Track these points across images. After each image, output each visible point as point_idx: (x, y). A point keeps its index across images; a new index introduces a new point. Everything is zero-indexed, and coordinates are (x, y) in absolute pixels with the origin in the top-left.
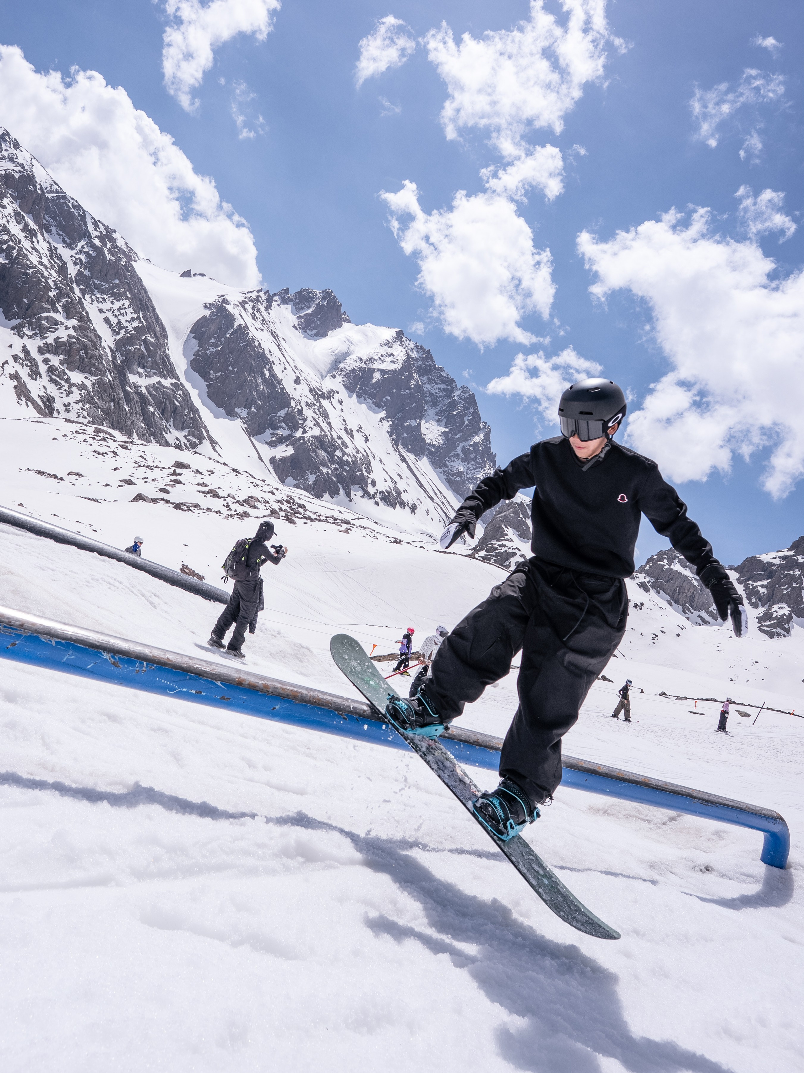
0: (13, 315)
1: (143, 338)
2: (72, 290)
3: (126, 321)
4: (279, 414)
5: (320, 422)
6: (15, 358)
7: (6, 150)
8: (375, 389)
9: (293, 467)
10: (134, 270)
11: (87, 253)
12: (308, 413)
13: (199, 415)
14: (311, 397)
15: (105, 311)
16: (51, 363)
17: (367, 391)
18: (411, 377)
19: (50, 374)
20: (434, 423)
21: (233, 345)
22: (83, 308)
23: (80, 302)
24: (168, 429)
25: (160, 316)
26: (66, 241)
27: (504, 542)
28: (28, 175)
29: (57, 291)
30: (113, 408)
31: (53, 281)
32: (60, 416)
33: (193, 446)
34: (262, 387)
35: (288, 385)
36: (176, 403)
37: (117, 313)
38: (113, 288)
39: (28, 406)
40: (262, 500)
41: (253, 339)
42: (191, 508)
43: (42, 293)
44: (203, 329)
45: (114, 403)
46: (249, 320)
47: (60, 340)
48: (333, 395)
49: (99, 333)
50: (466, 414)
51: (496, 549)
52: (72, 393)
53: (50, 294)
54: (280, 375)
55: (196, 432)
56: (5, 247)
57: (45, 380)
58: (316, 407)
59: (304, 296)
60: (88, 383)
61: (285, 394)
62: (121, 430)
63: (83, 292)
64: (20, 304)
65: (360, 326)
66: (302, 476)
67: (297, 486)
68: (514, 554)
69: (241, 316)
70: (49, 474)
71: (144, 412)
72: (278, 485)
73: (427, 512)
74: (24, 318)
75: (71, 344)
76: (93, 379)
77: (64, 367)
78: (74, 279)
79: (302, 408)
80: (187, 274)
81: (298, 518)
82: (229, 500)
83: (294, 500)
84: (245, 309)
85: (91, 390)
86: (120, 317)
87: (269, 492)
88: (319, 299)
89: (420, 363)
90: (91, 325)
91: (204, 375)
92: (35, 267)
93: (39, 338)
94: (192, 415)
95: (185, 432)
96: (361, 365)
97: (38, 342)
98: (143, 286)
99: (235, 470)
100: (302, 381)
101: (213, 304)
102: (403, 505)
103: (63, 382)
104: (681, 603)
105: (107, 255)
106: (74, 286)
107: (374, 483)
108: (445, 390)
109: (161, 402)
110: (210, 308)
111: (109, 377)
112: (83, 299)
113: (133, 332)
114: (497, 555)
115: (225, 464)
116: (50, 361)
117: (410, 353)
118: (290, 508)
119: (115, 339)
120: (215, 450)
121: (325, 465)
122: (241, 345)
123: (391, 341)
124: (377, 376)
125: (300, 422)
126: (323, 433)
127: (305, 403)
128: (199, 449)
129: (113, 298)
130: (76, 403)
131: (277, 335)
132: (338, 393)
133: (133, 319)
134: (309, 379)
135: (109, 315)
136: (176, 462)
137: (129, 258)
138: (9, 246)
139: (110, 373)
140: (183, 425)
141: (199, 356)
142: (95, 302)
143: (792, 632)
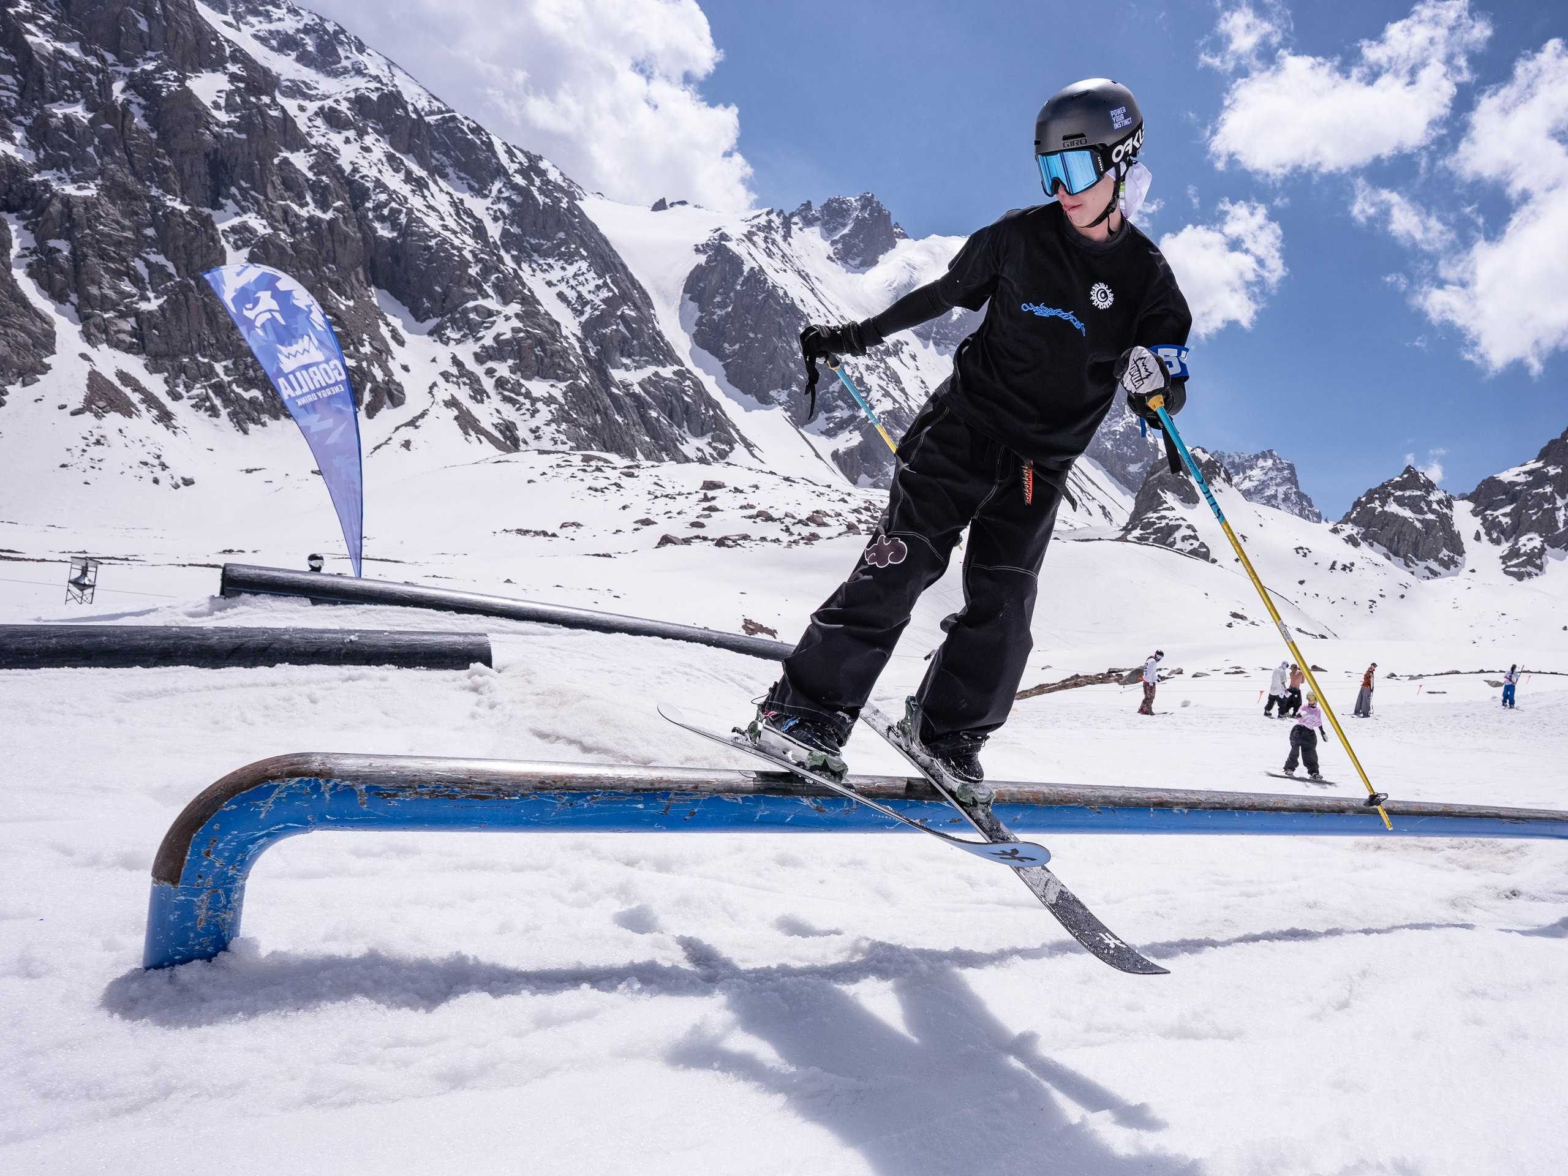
0: (425, 314)
1: (619, 313)
2: (500, 260)
3: (590, 292)
4: (831, 389)
6: (446, 375)
7: (347, 58)
8: (958, 330)
9: (864, 461)
10: (582, 213)
11: (508, 200)
12: (871, 380)
13: (721, 410)
15: (555, 282)
16: (497, 375)
17: (946, 334)
19: (501, 390)
21: (749, 300)
22: (524, 285)
23: (517, 276)
24: (683, 438)
25: (636, 276)
26: (474, 187)
27: (1163, 513)
28: (391, 92)
29: (480, 266)
30: (600, 422)
31: (470, 251)
32: (529, 448)
33: (723, 455)
36: (686, 399)
37: (573, 282)
38: (559, 246)
39: (481, 442)
40: (832, 513)
41: (774, 287)
42: (739, 542)
43: (458, 272)
44: (701, 285)
45: (600, 415)
46: (763, 260)
47: (502, 338)
48: (901, 348)
49: (555, 317)
51: (1154, 523)
52: (538, 411)
53: (470, 271)
55: (723, 435)
56: (386, 212)
57: (495, 400)
58: (881, 370)
59: (834, 209)
60: (557, 394)
62: (618, 451)
63: (517, 260)
64: (431, 295)
65: (921, 240)
66: (880, 470)
67: (875, 486)
68: (1179, 527)
69: (751, 255)
70: (535, 532)
71: (645, 420)
72: (848, 486)
74: (442, 316)
75: (519, 341)
76: (562, 385)
77: (517, 377)
78: (499, 243)
79: (861, 375)
80: (660, 206)
82: (788, 521)
83: (874, 505)
84: (754, 244)
85: (563, 402)
86: (580, 288)
87: (840, 500)
88: (856, 210)
90: (540, 308)
91: (717, 352)
92: (438, 235)
93: (471, 341)
95: (707, 439)
97: (472, 346)
98: (600, 235)
99: (787, 479)
101: (707, 245)
103: (521, 399)
104: (1402, 553)
105: (538, 197)
106: (502, 252)
109: (665, 402)
110: (704, 252)
111: (584, 379)
112: (519, 271)
113: (603, 306)
114: (1156, 532)
115: (771, 473)
116: (495, 371)
118: (872, 517)
119: (580, 322)
120: (754, 456)
122: (760, 298)
126: (897, 405)
127: (864, 367)
128: (732, 458)
129: (562, 262)
130: (548, 424)
131: (807, 275)
132: (907, 344)
133: (598, 287)
135: (563, 287)
136: (704, 482)
137: (572, 197)
138: (392, 209)
139: (585, 373)
140: (702, 429)
141: (704, 325)
142: (538, 272)
143: (1547, 568)
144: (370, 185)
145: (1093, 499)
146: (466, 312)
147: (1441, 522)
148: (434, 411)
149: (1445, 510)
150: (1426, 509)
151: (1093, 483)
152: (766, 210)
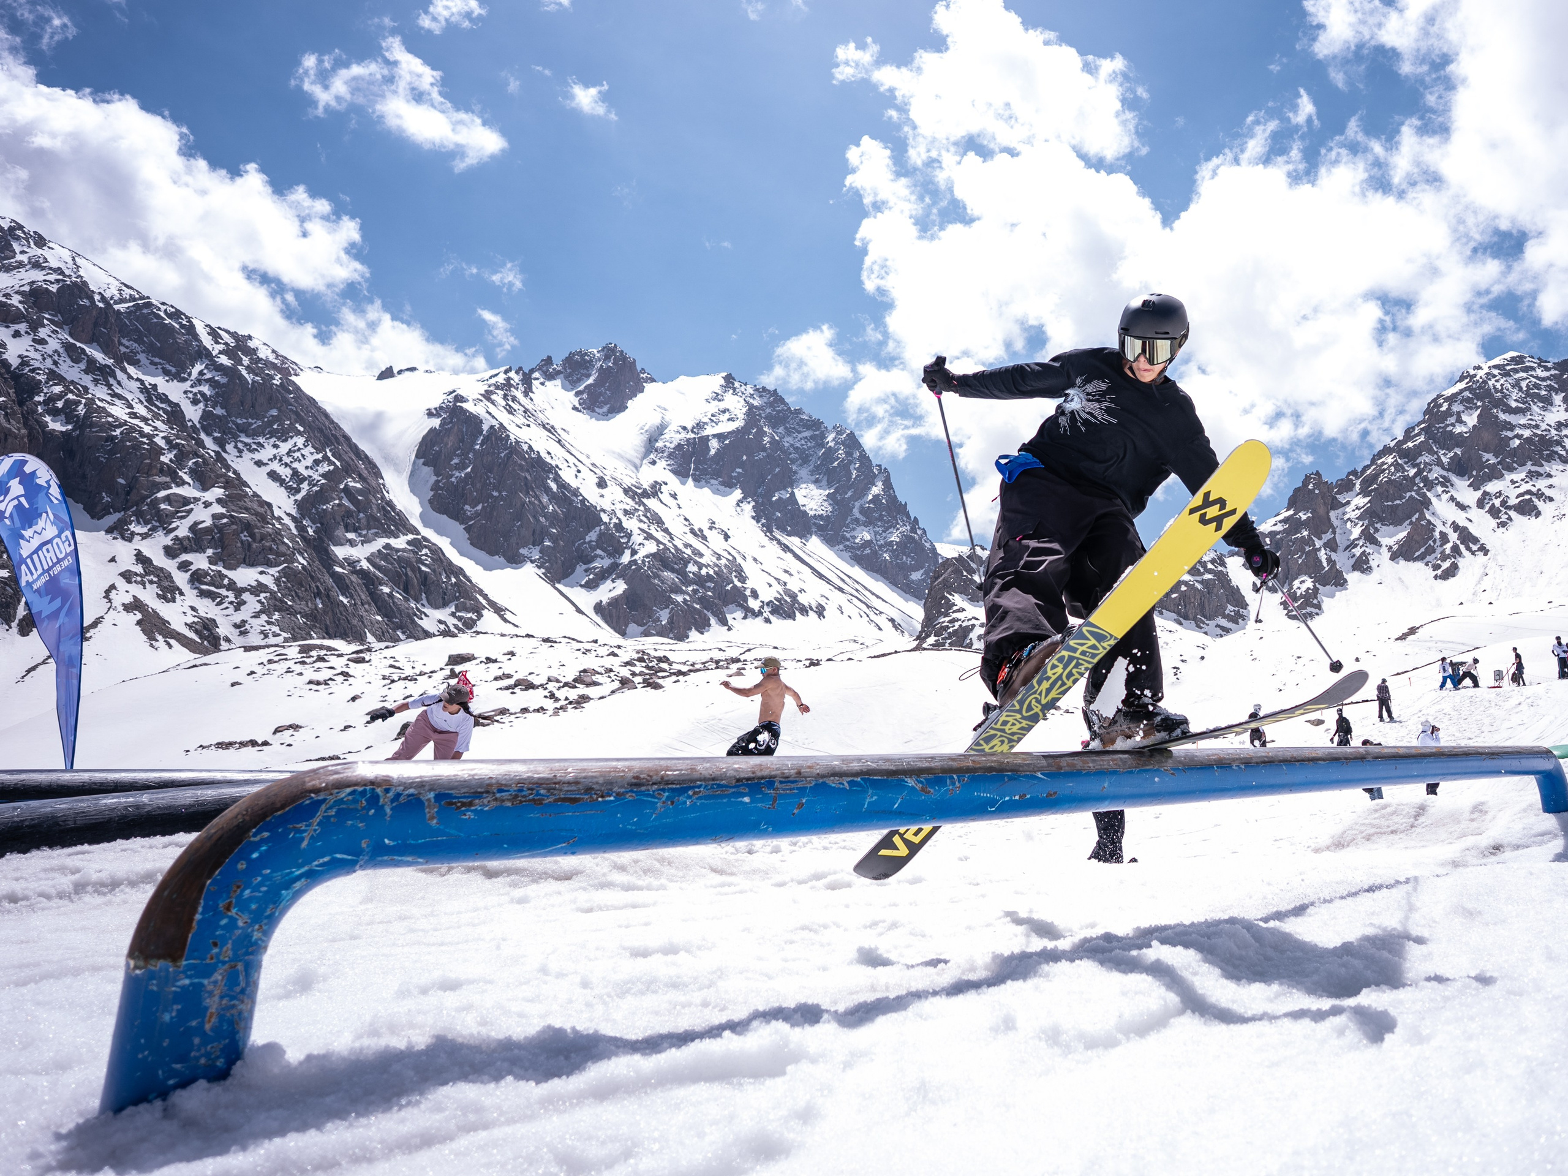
0: (104, 509)
1: (342, 487)
2: (201, 444)
3: (307, 468)
4: (588, 539)
5: (653, 531)
6: (127, 576)
7: (23, 252)
8: (718, 464)
9: (632, 608)
10: (298, 389)
11: (211, 382)
12: (631, 524)
13: (465, 576)
14: (629, 501)
15: (265, 461)
16: (193, 568)
17: (706, 469)
18: (761, 433)
19: (197, 585)
20: (812, 486)
21: (490, 458)
22: (228, 467)
23: (219, 456)
24: (421, 612)
26: (169, 371)
27: (955, 615)
28: (75, 284)
29: (175, 452)
30: (320, 606)
31: (164, 438)
32: (233, 646)
33: (469, 624)
34: (551, 507)
35: (590, 493)
36: (424, 568)
37: (287, 460)
38: (270, 424)
39: (170, 646)
40: (602, 670)
41: (517, 442)
42: (496, 718)
43: (147, 461)
44: (436, 448)
45: (321, 598)
46: (504, 417)
47: (200, 526)
48: (660, 489)
49: (266, 498)
50: (850, 462)
51: (948, 627)
52: (245, 603)
53: (162, 458)
54: (574, 483)
55: (468, 603)
56: (60, 404)
57: (190, 597)
58: (640, 513)
59: (577, 362)
60: (268, 581)
61: (588, 508)
62: (343, 636)
63: (221, 443)
64: (112, 489)
65: (670, 383)
66: (650, 617)
67: (647, 634)
68: (973, 626)
69: (490, 414)
71: (376, 598)
72: (619, 640)
73: (840, 609)
74: (125, 510)
75: (220, 529)
76: (274, 571)
77: (219, 567)
78: (198, 426)
79: (620, 520)
80: (387, 374)
81: (663, 677)
82: (552, 686)
83: (648, 654)
84: (493, 402)
85: (276, 589)
86: (295, 465)
88: (600, 360)
89: (768, 411)
90: (248, 490)
91: (456, 515)
92: (125, 423)
93: (161, 533)
94: (454, 580)
95: (451, 609)
96: (688, 436)
97: (162, 539)
98: (319, 409)
99: (546, 640)
100: (609, 483)
101: (441, 408)
102: (804, 611)
103: (223, 592)
105: (247, 376)
106: (203, 436)
107: (755, 594)
108: (812, 437)
109: (399, 575)
110: (438, 415)
111: (302, 562)
112: (223, 454)
113: (323, 481)
114: (950, 635)
115: (528, 636)
116: (191, 564)
117: (751, 401)
118: (647, 667)
119: (296, 501)
120: (506, 621)
121: (678, 591)
122: (502, 455)
123: (719, 392)
124: (714, 444)
125: (623, 541)
126: (662, 547)
127: (622, 512)
128: (481, 626)
129: (274, 439)
130: (256, 615)
131: (553, 427)
132: (666, 484)
133: (317, 462)
134: (617, 475)
135: (275, 466)
136: (450, 657)
137: (285, 372)
138: (67, 401)
139: (301, 554)
140: (444, 599)
141: (442, 489)
142: (246, 453)
143: (1324, 606)
144: (42, 378)
145: (881, 613)
146: (157, 501)
147: (1219, 579)
148: (110, 618)
149: (1220, 568)
150: (1202, 570)
151: (878, 597)
152: (503, 369)
